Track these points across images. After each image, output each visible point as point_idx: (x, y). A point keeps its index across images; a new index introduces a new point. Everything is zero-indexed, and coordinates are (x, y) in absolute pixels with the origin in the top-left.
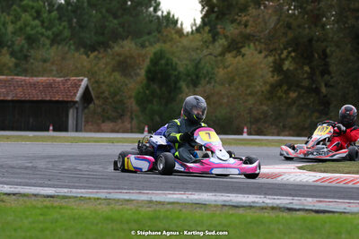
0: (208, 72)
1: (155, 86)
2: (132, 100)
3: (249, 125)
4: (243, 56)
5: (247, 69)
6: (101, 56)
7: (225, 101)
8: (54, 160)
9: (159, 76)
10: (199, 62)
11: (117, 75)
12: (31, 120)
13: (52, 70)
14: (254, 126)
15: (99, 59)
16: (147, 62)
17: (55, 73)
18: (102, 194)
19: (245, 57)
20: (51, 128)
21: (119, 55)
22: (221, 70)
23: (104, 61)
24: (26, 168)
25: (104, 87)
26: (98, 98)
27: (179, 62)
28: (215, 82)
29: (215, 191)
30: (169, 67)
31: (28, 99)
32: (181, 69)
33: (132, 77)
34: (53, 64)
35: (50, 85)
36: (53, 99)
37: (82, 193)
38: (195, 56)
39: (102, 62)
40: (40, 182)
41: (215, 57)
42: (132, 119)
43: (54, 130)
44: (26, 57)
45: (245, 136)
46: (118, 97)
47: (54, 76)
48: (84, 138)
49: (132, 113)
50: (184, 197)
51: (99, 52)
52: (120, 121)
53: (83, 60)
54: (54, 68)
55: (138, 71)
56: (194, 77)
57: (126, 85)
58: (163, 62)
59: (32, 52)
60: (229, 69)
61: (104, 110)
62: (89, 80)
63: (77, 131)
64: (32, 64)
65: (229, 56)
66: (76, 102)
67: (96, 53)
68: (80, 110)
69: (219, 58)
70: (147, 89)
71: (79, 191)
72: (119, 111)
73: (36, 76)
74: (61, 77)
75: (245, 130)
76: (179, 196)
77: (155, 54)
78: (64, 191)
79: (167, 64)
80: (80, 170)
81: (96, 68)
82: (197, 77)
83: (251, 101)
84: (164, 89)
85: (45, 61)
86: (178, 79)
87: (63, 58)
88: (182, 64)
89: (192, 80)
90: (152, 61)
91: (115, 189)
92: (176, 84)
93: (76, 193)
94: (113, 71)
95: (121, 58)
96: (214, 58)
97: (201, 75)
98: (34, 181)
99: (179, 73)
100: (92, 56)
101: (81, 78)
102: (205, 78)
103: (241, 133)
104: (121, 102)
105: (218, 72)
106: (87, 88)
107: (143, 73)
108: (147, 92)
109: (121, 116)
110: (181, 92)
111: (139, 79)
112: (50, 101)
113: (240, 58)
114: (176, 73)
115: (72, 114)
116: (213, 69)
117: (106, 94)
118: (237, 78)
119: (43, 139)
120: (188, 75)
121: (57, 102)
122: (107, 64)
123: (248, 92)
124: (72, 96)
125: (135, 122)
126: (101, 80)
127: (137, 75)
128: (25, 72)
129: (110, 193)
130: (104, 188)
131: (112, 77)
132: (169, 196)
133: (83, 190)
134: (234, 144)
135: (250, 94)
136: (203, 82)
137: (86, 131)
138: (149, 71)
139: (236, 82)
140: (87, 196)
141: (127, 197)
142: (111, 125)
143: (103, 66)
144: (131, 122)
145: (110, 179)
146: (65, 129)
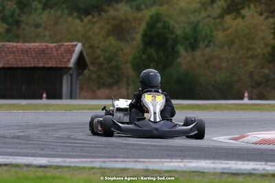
0: (206, 35)
1: (152, 51)
2: (129, 65)
3: (250, 89)
4: (243, 17)
5: (247, 31)
6: (95, 20)
7: (224, 64)
8: (47, 129)
9: (156, 40)
10: (197, 25)
11: (112, 40)
12: (24, 88)
13: (45, 36)
14: (255, 91)
15: (94, 23)
16: (144, 26)
17: (47, 38)
18: (97, 163)
19: (245, 19)
20: (45, 95)
21: (114, 19)
22: (220, 32)
23: (98, 25)
24: (18, 137)
25: (99, 52)
26: (93, 63)
27: (176, 25)
28: (214, 46)
29: (214, 158)
30: (167, 31)
31: (20, 66)
32: (179, 32)
33: (127, 41)
34: (45, 29)
35: (43, 52)
36: (46, 66)
37: (76, 162)
38: (193, 18)
39: (97, 26)
40: (32, 151)
41: (214, 19)
42: (128, 85)
43: (48, 98)
44: (18, 23)
45: (246, 101)
46: (114, 63)
47: (47, 42)
48: (79, 105)
49: (128, 79)
50: (182, 165)
51: (93, 17)
52: (115, 87)
53: (77, 24)
54: (47, 33)
55: (134, 35)
56: (192, 41)
57: (122, 49)
58: (159, 25)
59: (24, 18)
60: (229, 31)
61: (99, 76)
62: (83, 45)
63: (71, 98)
64: (24, 29)
65: (228, 18)
66: (70, 68)
67: (90, 17)
68: (74, 76)
69: (218, 20)
70: (144, 53)
71: (73, 160)
72: (116, 77)
73: (28, 42)
74: (53, 43)
75: (246, 95)
76: (176, 164)
77: (151, 17)
78: (57, 161)
79: (164, 28)
80: (74, 139)
81: (90, 33)
82: (196, 40)
83: (252, 64)
84: (161, 53)
85: (37, 26)
86: (176, 42)
87: (56, 23)
88: (180, 27)
89: (190, 43)
90: (148, 24)
91: (110, 157)
92: (173, 48)
93: (70, 162)
94: (108, 35)
95: (116, 22)
96: (212, 20)
97: (199, 38)
98: (26, 151)
99: (177, 36)
100: (86, 20)
101: (75, 43)
102: (204, 41)
103: (242, 98)
104: (117, 67)
105: (217, 35)
106: (81, 54)
107: (139, 37)
108: (144, 57)
109: (117, 82)
110: (179, 56)
111: (135, 43)
112: (43, 68)
113: (239, 20)
114: (174, 36)
115: (66, 80)
116: (211, 31)
117: (102, 59)
118: (236, 40)
119: (35, 107)
120: (186, 38)
121: (50, 68)
122: (101, 28)
123: (249, 54)
124: (65, 62)
125: (131, 88)
126: (96, 46)
127: (133, 39)
128: (17, 38)
129: (105, 162)
130: (99, 157)
131: (107, 42)
132: (166, 164)
133: (77, 160)
134: (235, 109)
135: (251, 57)
136: (202, 45)
137: (81, 98)
138: (145, 35)
139: (235, 45)
140: (82, 165)
141: (122, 165)
142: (107, 91)
143: (98, 30)
144: (127, 89)
145: (105, 147)
146: (60, 97)
